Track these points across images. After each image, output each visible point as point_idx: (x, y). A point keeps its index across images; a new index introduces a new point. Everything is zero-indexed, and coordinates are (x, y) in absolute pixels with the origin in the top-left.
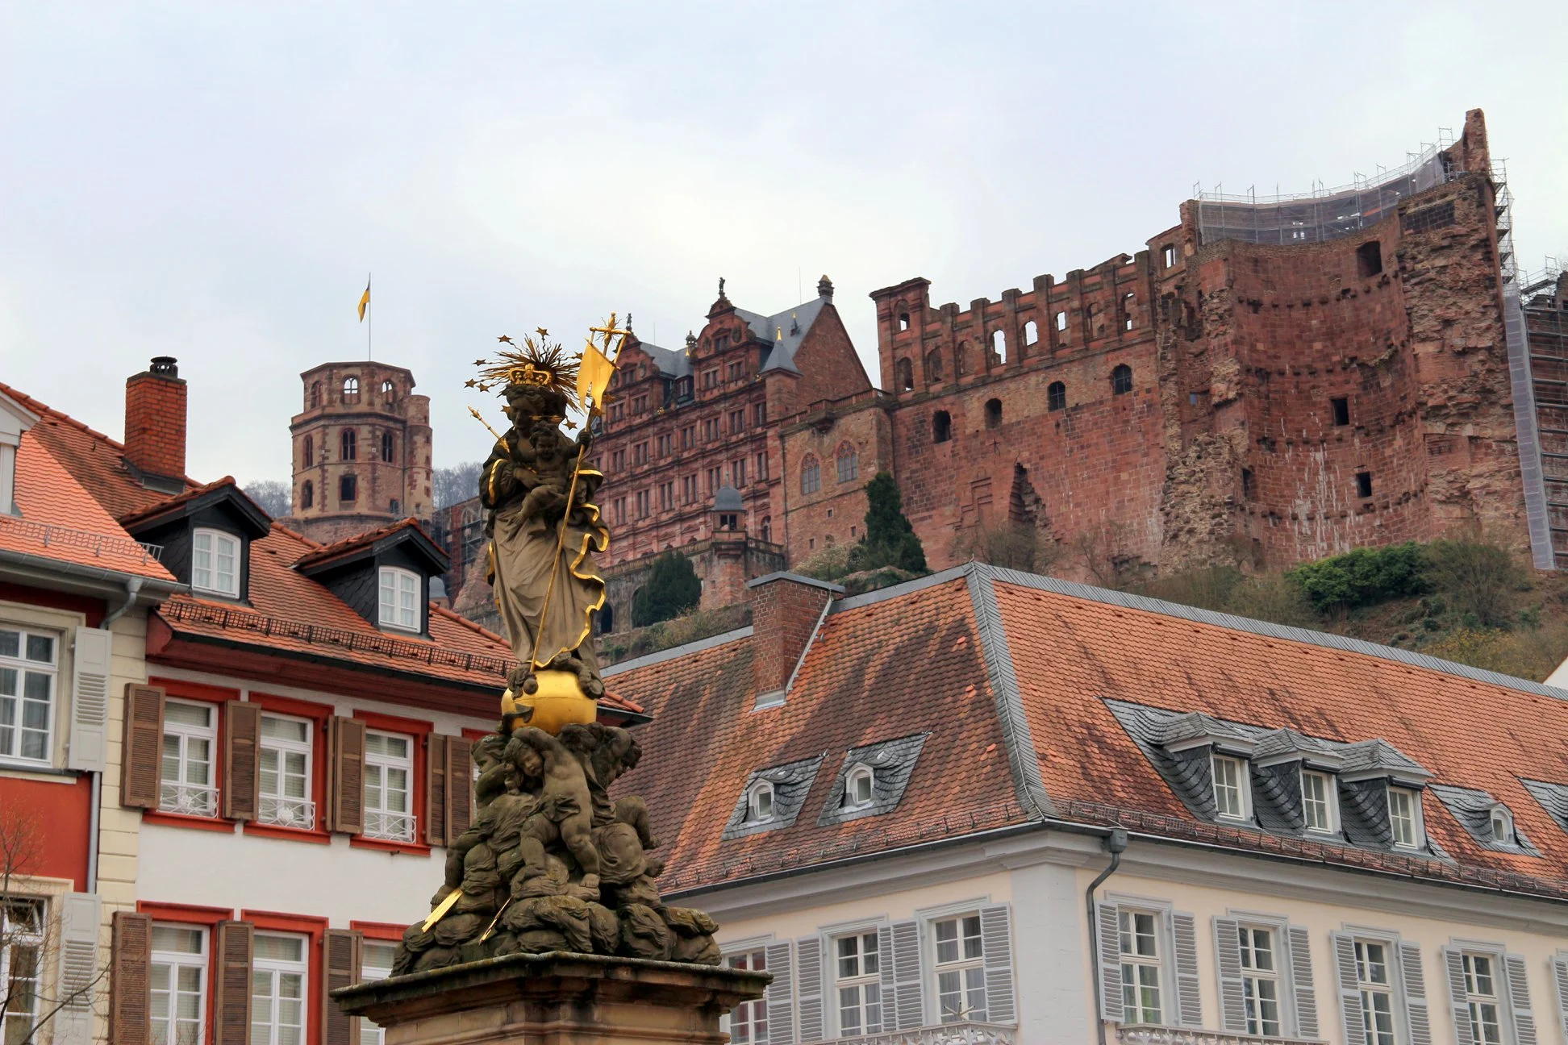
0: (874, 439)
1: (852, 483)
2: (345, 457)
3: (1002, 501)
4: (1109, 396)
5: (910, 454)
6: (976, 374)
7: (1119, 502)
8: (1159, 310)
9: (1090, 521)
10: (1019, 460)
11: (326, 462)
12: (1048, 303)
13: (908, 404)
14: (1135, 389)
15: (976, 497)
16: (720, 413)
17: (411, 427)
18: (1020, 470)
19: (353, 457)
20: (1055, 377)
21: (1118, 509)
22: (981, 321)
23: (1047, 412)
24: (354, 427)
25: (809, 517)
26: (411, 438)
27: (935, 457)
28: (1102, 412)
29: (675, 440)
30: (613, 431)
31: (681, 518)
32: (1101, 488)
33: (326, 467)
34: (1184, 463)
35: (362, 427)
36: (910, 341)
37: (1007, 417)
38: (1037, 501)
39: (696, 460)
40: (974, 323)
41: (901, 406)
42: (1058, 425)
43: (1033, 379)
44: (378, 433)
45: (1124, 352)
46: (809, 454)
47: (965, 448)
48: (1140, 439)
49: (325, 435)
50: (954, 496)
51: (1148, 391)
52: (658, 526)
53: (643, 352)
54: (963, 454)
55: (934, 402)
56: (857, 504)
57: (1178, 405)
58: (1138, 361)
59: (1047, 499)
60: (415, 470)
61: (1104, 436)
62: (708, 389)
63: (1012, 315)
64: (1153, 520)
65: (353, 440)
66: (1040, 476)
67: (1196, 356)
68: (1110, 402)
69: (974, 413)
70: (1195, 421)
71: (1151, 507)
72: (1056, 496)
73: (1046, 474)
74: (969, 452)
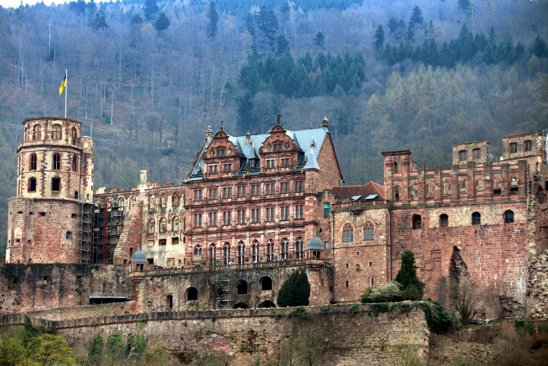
0: (384, 222)
1: (371, 242)
2: (55, 168)
3: (446, 263)
4: (502, 223)
5: (399, 232)
6: (435, 200)
7: (504, 272)
8: (528, 188)
9: (489, 278)
10: (456, 245)
11: (45, 169)
12: (474, 175)
13: (399, 208)
14: (515, 223)
15: (432, 257)
16: (275, 181)
17: (85, 154)
18: (455, 249)
19: (58, 168)
20: (476, 209)
21: (503, 275)
22: (439, 177)
23: (471, 225)
24: (60, 153)
25: (346, 253)
26: (85, 160)
27: (412, 235)
28: (499, 230)
29: (248, 189)
30: (210, 178)
31: (249, 229)
32: (496, 264)
33: (45, 172)
34: (540, 262)
35: (64, 153)
36: (402, 178)
37: (451, 223)
38: (462, 263)
39: (260, 202)
40: (436, 177)
41: (396, 208)
42: (476, 232)
43: (465, 209)
44: (72, 157)
45: (511, 205)
46: (348, 223)
47: (428, 234)
48: (516, 245)
49: (45, 155)
50: (421, 255)
51: (522, 224)
52: (236, 230)
53: (230, 142)
54: (427, 236)
55: (413, 210)
56: (374, 252)
57: (535, 233)
58: (517, 210)
59: (469, 265)
60: (87, 177)
61: (499, 241)
62: (268, 168)
63: (455, 176)
64: (520, 283)
65: (59, 160)
66: (465, 253)
67: (543, 211)
68: (503, 226)
69: (434, 219)
70: (540, 240)
71: (520, 276)
72: (473, 264)
73: (469, 253)
74: (430, 236)
